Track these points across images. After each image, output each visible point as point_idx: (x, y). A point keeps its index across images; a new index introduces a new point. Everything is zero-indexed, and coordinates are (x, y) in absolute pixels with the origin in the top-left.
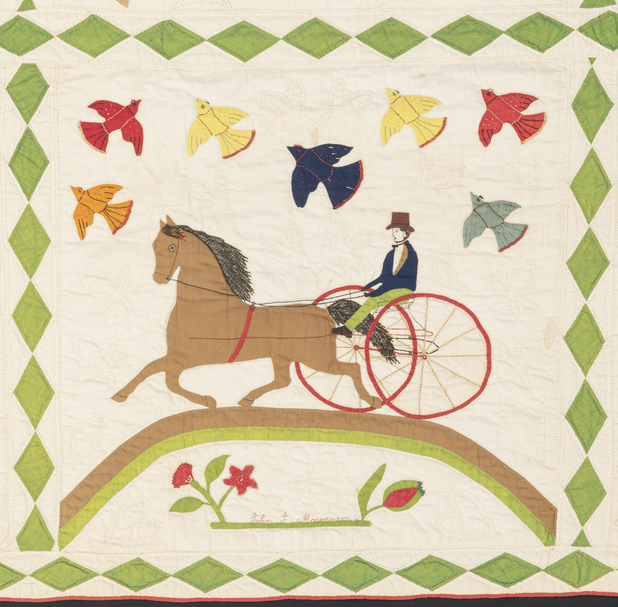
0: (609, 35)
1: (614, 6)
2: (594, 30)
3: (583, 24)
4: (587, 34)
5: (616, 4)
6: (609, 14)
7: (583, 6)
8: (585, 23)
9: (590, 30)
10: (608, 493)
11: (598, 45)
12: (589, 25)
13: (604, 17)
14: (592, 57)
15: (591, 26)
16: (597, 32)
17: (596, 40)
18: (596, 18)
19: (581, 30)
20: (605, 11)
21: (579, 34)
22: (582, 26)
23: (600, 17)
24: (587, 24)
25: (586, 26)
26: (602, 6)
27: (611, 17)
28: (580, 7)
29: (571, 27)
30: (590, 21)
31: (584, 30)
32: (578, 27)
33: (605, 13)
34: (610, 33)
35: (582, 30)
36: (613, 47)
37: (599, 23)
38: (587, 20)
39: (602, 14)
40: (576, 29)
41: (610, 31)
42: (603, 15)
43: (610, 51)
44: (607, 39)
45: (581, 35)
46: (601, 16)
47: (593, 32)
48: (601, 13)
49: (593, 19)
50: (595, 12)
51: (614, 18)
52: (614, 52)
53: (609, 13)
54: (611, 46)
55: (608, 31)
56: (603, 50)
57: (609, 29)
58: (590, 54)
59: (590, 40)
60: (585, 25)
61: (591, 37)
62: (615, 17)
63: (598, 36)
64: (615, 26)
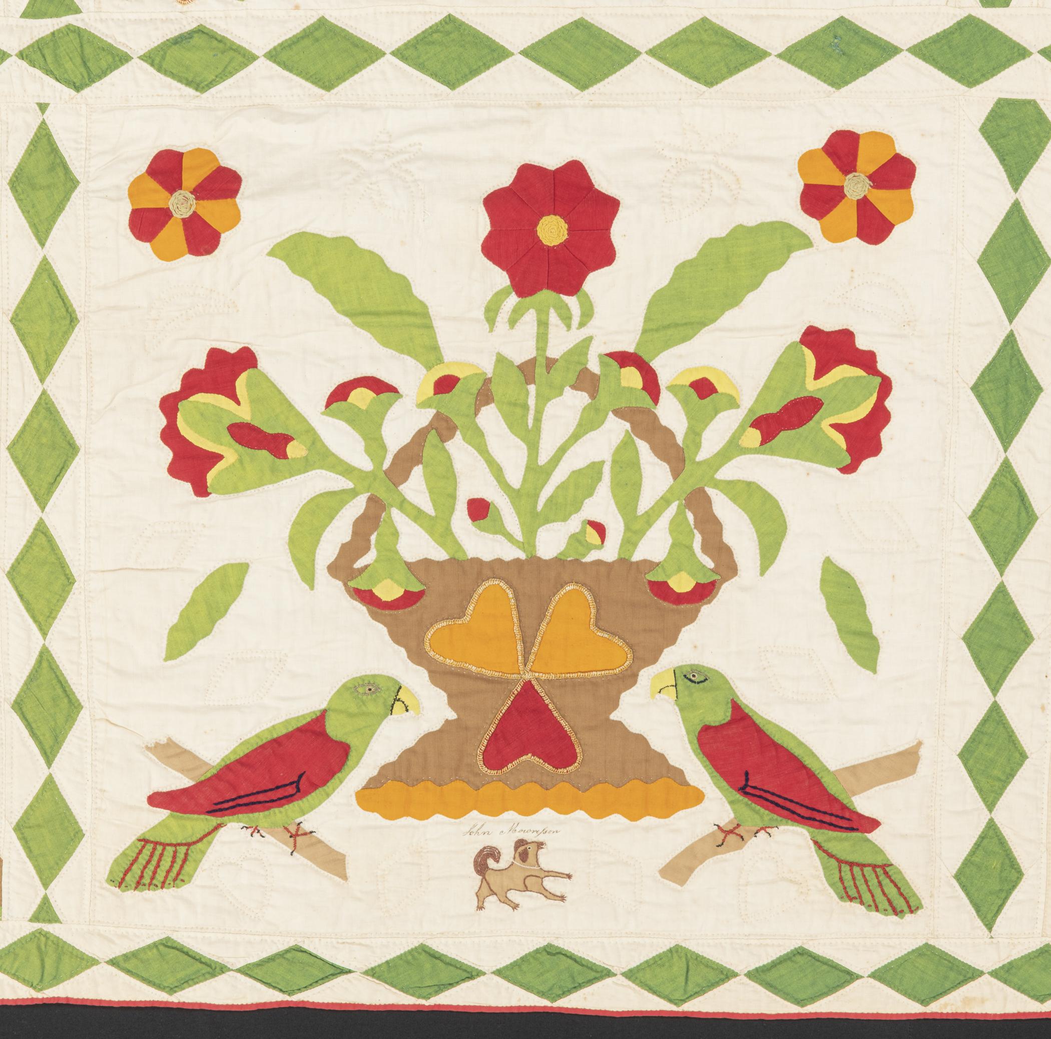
0: (69, 65)
1: (78, 16)
2: (44, 56)
3: (25, 46)
4: (32, 64)
5: (81, 12)
6: (69, 29)
7: (25, 15)
8: (28, 44)
9: (37, 56)
10: (87, 834)
11: (53, 81)
12: (36, 47)
13: (61, 35)
14: (42, 101)
15: (40, 50)
16: (49, 59)
17: (49, 73)
18: (47, 36)
19: (22, 55)
20: (63, 25)
21: (20, 62)
22: (24, 49)
23: (53, 34)
24: (32, 46)
25: (31, 50)
26: (57, 15)
27: (71, 35)
28: (21, 17)
29: (5, 50)
30: (37, 41)
31: (27, 56)
32: (16, 51)
33: (63, 27)
34: (70, 62)
35: (24, 55)
36: (77, 84)
37: (51, 44)
38: (32, 39)
39: (57, 30)
40: (13, 53)
41: (70, 58)
42: (59, 31)
43: (73, 92)
44: (66, 71)
45: (24, 64)
46: (56, 34)
47: (43, 59)
48: (56, 27)
49: (42, 38)
50: (45, 26)
51: (77, 37)
52: (80, 94)
53: (71, 30)
54: (74, 83)
55: (67, 58)
56: (62, 91)
57: (68, 55)
58: (39, 96)
59: (38, 72)
60: (28, 47)
61: (40, 68)
62: (79, 35)
63: (52, 67)
64: (79, 50)
